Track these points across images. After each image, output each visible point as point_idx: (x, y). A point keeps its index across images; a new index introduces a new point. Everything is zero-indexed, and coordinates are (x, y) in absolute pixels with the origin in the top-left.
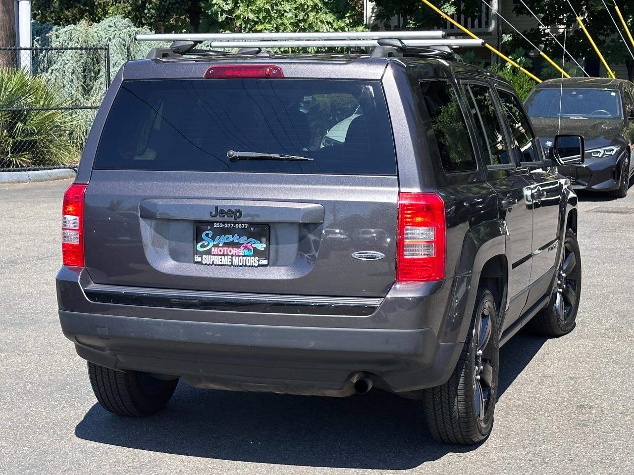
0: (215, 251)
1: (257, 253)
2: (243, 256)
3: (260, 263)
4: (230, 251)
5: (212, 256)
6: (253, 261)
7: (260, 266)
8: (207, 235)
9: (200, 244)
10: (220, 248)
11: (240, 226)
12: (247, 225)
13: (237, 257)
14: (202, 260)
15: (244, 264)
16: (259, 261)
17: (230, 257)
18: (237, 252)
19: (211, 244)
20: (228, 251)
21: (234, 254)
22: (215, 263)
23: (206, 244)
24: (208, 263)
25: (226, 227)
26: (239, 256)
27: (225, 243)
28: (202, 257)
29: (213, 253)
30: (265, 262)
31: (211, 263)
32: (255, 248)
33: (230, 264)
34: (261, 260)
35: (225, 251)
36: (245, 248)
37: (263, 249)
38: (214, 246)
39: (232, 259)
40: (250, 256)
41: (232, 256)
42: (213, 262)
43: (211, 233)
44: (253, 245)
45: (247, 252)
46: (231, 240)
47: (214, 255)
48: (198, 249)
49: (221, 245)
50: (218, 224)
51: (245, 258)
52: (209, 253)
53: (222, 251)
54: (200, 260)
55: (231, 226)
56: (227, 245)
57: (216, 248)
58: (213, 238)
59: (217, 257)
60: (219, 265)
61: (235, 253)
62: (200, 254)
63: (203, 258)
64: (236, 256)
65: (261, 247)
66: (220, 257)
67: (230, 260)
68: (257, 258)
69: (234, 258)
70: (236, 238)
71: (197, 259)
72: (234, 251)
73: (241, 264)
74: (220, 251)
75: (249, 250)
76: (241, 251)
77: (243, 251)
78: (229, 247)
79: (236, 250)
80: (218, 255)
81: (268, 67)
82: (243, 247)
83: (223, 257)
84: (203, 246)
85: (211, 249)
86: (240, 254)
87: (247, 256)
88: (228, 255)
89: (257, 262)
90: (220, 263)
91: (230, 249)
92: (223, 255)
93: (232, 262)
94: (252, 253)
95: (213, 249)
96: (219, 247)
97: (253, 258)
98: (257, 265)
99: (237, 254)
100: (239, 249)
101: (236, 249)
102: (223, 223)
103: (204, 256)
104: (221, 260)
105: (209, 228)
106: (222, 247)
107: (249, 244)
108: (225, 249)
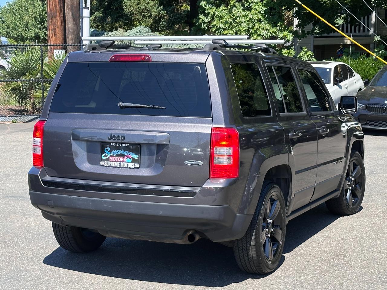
0: (111, 159)
1: (134, 160)
2: (126, 162)
3: (135, 166)
4: (120, 159)
5: (110, 162)
6: (132, 165)
7: (135, 168)
8: (107, 150)
9: (103, 155)
10: (114, 157)
11: (125, 145)
12: (128, 145)
14: (104, 164)
15: (127, 167)
16: (134, 165)
18: (123, 159)
19: (110, 155)
20: (119, 159)
21: (121, 161)
22: (111, 166)
23: (107, 155)
24: (107, 166)
25: (117, 145)
26: (124, 162)
27: (117, 155)
28: (104, 162)
29: (110, 160)
30: (138, 166)
31: (109, 166)
32: (132, 158)
33: (119, 166)
34: (135, 165)
35: (117, 159)
36: (128, 157)
37: (137, 158)
38: (111, 156)
39: (120, 164)
42: (110, 165)
43: (109, 149)
44: (132, 156)
45: (128, 160)
46: (120, 153)
48: (102, 158)
49: (114, 156)
50: (113, 144)
51: (127, 163)
52: (108, 160)
54: (103, 164)
55: (120, 145)
56: (118, 155)
57: (112, 157)
58: (110, 152)
60: (113, 167)
61: (122, 160)
62: (104, 160)
63: (105, 163)
64: (122, 162)
65: (136, 157)
66: (114, 162)
67: (119, 164)
68: (133, 163)
69: (121, 163)
70: (122, 152)
71: (102, 163)
72: (122, 159)
73: (125, 167)
74: (114, 159)
75: (130, 159)
76: (125, 159)
77: (127, 159)
78: (119, 157)
80: (113, 161)
81: (143, 55)
82: (126, 157)
83: (116, 162)
84: (105, 156)
85: (109, 158)
86: (125, 161)
89: (133, 165)
90: (114, 166)
91: (120, 158)
93: (120, 165)
94: (131, 161)
95: (110, 157)
96: (113, 157)
97: (131, 163)
98: (133, 167)
99: (123, 161)
101: (123, 158)
102: (116, 143)
103: (105, 162)
104: (114, 164)
105: (108, 146)
106: (115, 157)
107: (130, 156)
108: (117, 158)
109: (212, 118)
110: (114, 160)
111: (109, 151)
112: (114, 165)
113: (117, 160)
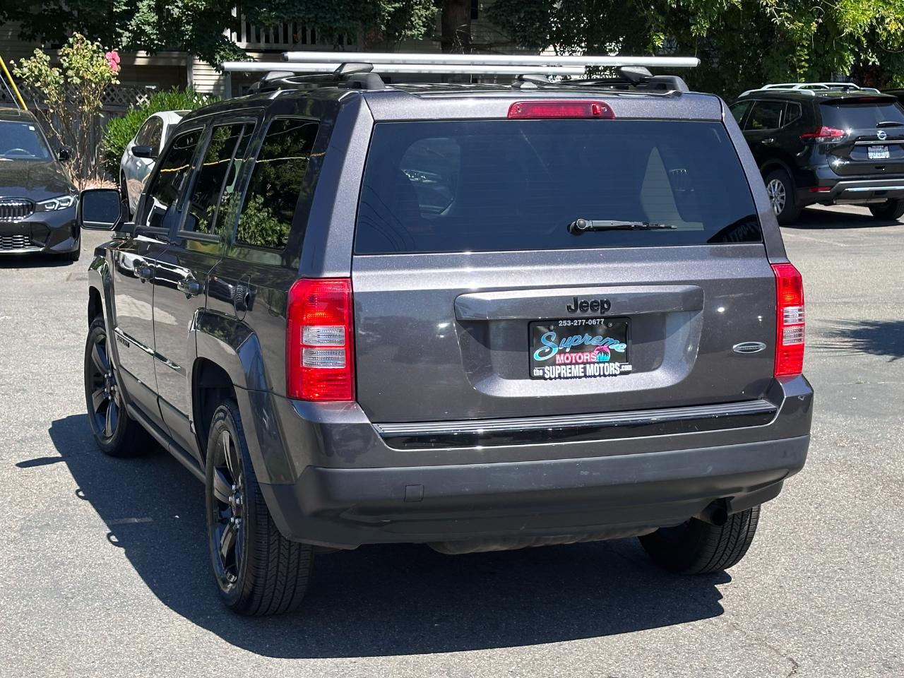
0: (560, 359)
1: (615, 357)
2: (598, 363)
3: (623, 370)
4: (580, 358)
5: (557, 367)
6: (613, 367)
7: (622, 373)
8: (549, 338)
9: (538, 352)
10: (567, 355)
11: (595, 322)
12: (604, 320)
13: (592, 365)
14: (544, 373)
15: (602, 374)
16: (620, 368)
17: (582, 366)
18: (588, 357)
19: (555, 351)
20: (577, 357)
21: (585, 361)
22: (562, 376)
23: (547, 350)
24: (553, 377)
25: (575, 324)
26: (594, 363)
27: (573, 348)
28: (543, 370)
29: (557, 362)
30: (628, 368)
31: (557, 376)
33: (583, 375)
34: (623, 366)
35: (574, 358)
36: (601, 351)
37: (624, 351)
38: (560, 352)
39: (585, 368)
40: (608, 362)
41: (583, 363)
42: (560, 374)
43: (554, 335)
44: (610, 347)
45: (603, 357)
46: (580, 342)
47: (560, 365)
48: (535, 358)
49: (568, 350)
50: (565, 322)
51: (602, 365)
52: (553, 363)
53: (570, 358)
54: (541, 374)
55: (582, 322)
56: (575, 349)
58: (558, 342)
59: (563, 367)
60: (567, 378)
61: (587, 360)
62: (542, 365)
63: (546, 371)
64: (590, 363)
65: (620, 348)
66: (569, 367)
67: (583, 370)
68: (618, 364)
69: (588, 366)
70: (587, 339)
71: (537, 372)
72: (586, 357)
73: (597, 374)
74: (567, 358)
75: (606, 353)
76: (595, 356)
77: (598, 356)
79: (587, 356)
80: (565, 364)
82: (598, 350)
83: (573, 366)
84: (542, 354)
85: (555, 357)
86: (593, 360)
87: (604, 362)
88: (577, 363)
89: (618, 369)
90: (570, 375)
91: (580, 354)
92: (571, 364)
93: (585, 372)
95: (558, 357)
96: (565, 353)
97: (611, 364)
98: (618, 372)
99: (589, 360)
100: (593, 353)
101: (588, 354)
102: (572, 320)
103: (547, 368)
104: (570, 371)
105: (552, 327)
106: (569, 353)
107: (605, 346)
108: (573, 355)
109: (764, 243)
110: (568, 362)
112: (570, 373)
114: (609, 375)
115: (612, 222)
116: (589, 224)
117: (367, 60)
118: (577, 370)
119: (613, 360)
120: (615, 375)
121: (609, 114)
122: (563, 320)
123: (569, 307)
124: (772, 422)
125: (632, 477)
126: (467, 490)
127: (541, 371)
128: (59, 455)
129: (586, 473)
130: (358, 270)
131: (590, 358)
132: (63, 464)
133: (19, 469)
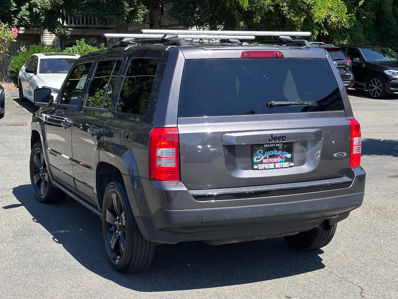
0: (265, 161)
1: (287, 160)
3: (290, 165)
4: (273, 160)
7: (290, 167)
8: (260, 152)
10: (267, 159)
11: (278, 145)
12: (282, 144)
13: (278, 163)
14: (258, 167)
15: (282, 167)
16: (289, 164)
17: (274, 164)
18: (276, 160)
19: (263, 157)
20: (272, 160)
22: (266, 168)
23: (259, 157)
24: (262, 169)
25: (271, 146)
26: (278, 162)
28: (258, 166)
29: (263, 162)
30: (292, 164)
31: (263, 168)
32: (286, 157)
34: (290, 164)
35: (270, 160)
36: (281, 157)
37: (290, 157)
39: (275, 165)
40: (284, 162)
41: (274, 163)
42: (264, 167)
43: (262, 151)
44: (285, 156)
45: (282, 160)
46: (272, 154)
47: (265, 163)
49: (268, 157)
51: (281, 163)
52: (261, 162)
54: (257, 168)
55: (273, 145)
56: (271, 157)
57: (266, 159)
58: (264, 154)
59: (266, 164)
61: (275, 161)
62: (257, 164)
64: (277, 163)
65: (289, 156)
66: (268, 164)
67: (274, 166)
68: (288, 163)
69: (276, 164)
70: (276, 152)
71: (255, 167)
72: (275, 160)
73: (280, 167)
74: (268, 161)
75: (283, 158)
76: (279, 159)
78: (272, 158)
80: (267, 163)
82: (280, 157)
83: (270, 164)
84: (257, 159)
85: (262, 160)
86: (278, 161)
87: (282, 162)
88: (271, 163)
90: (268, 168)
91: (273, 159)
95: (264, 160)
96: (267, 158)
97: (285, 163)
98: (288, 166)
99: (276, 161)
100: (278, 159)
102: (270, 144)
103: (259, 165)
105: (261, 148)
106: (268, 158)
107: (283, 155)
108: (270, 159)
109: (345, 111)
110: (268, 162)
111: (262, 152)
112: (269, 167)
113: (270, 162)
114: (285, 168)
115: (286, 102)
116: (276, 103)
117: (175, 33)
118: (272, 166)
119: (286, 161)
120: (287, 168)
121: (282, 57)
122: (266, 144)
123: (269, 139)
124: (351, 186)
125: (296, 211)
126: (228, 218)
127: (257, 166)
128: (20, 203)
129: (277, 210)
130: (180, 124)
131: (277, 160)
132: (23, 207)
133: (4, 210)
